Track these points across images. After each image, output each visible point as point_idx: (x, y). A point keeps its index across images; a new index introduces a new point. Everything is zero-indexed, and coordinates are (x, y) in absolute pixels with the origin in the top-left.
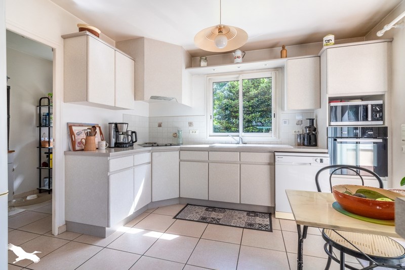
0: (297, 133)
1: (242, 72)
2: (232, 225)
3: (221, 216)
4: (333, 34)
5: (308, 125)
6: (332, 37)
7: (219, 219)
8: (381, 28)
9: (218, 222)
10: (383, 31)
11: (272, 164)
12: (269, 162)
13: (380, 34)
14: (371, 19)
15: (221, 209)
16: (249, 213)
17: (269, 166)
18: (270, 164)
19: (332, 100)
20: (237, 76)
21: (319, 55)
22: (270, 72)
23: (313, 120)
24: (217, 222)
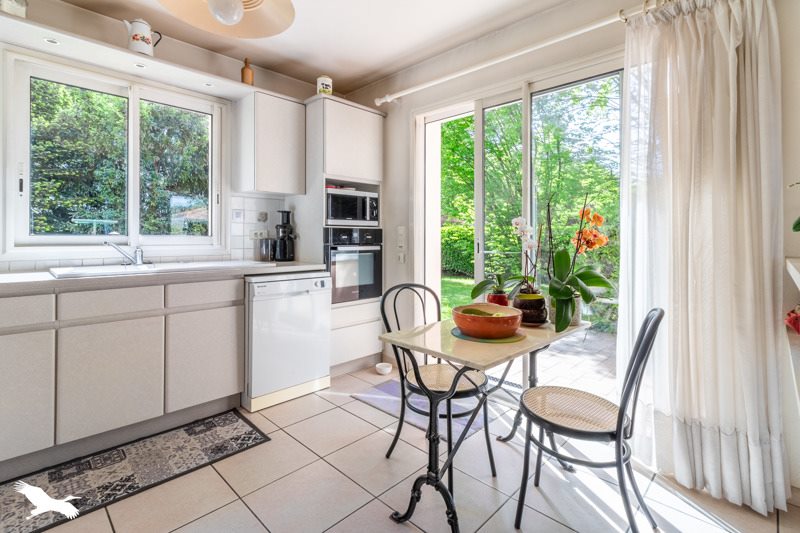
0: (260, 237)
1: (137, 79)
2: (177, 472)
3: (122, 469)
4: (331, 77)
5: (281, 223)
6: (329, 81)
7: (128, 480)
8: (381, 97)
9: (130, 487)
10: (383, 101)
11: (242, 304)
12: (233, 299)
13: (378, 102)
14: (364, 77)
15: (106, 455)
16: (189, 428)
17: (234, 307)
18: (234, 303)
19: (330, 183)
20: (124, 84)
21: (305, 102)
22: (210, 103)
23: (288, 214)
24: (131, 489)
